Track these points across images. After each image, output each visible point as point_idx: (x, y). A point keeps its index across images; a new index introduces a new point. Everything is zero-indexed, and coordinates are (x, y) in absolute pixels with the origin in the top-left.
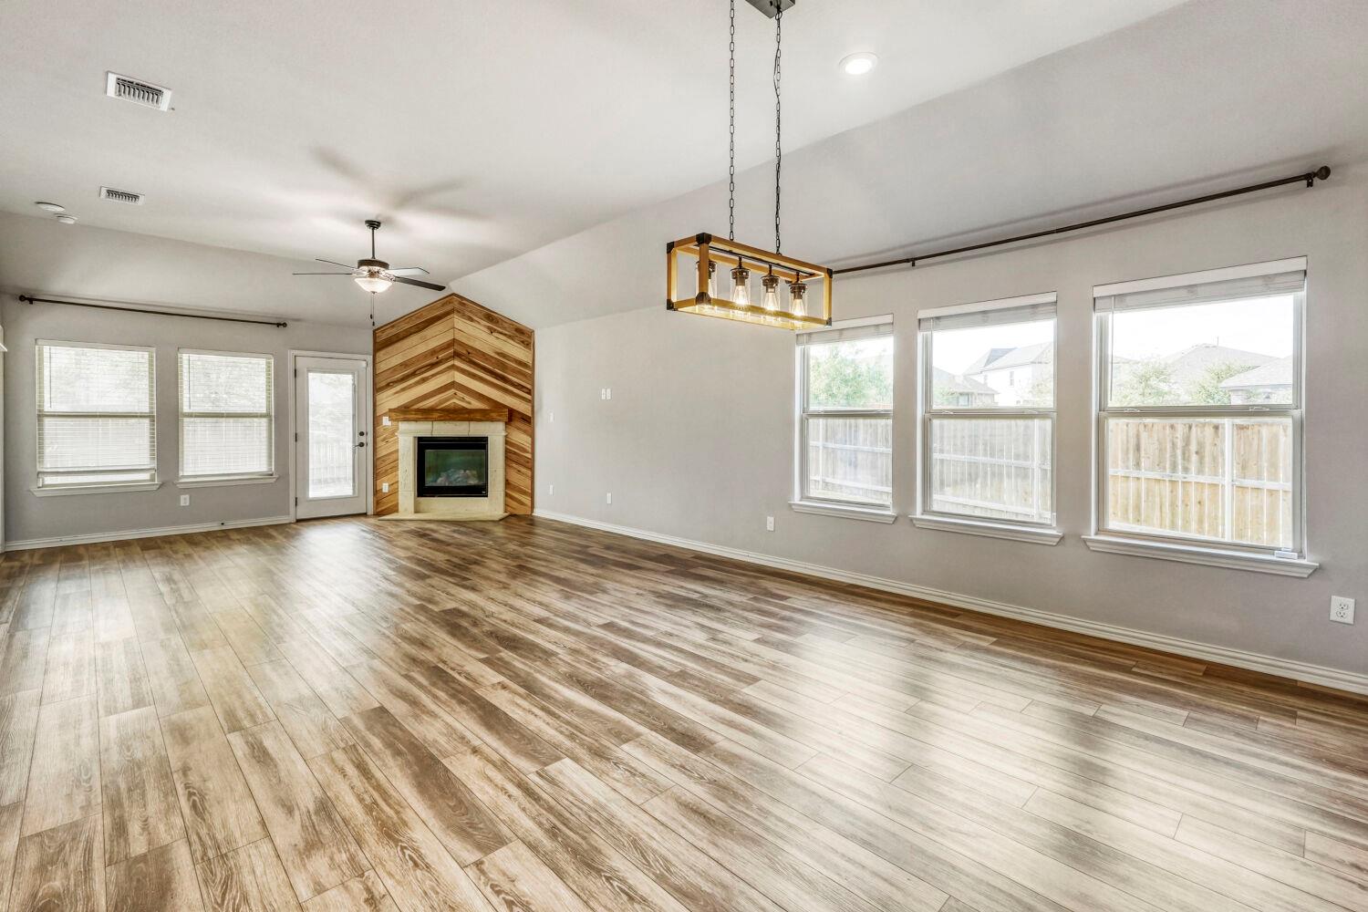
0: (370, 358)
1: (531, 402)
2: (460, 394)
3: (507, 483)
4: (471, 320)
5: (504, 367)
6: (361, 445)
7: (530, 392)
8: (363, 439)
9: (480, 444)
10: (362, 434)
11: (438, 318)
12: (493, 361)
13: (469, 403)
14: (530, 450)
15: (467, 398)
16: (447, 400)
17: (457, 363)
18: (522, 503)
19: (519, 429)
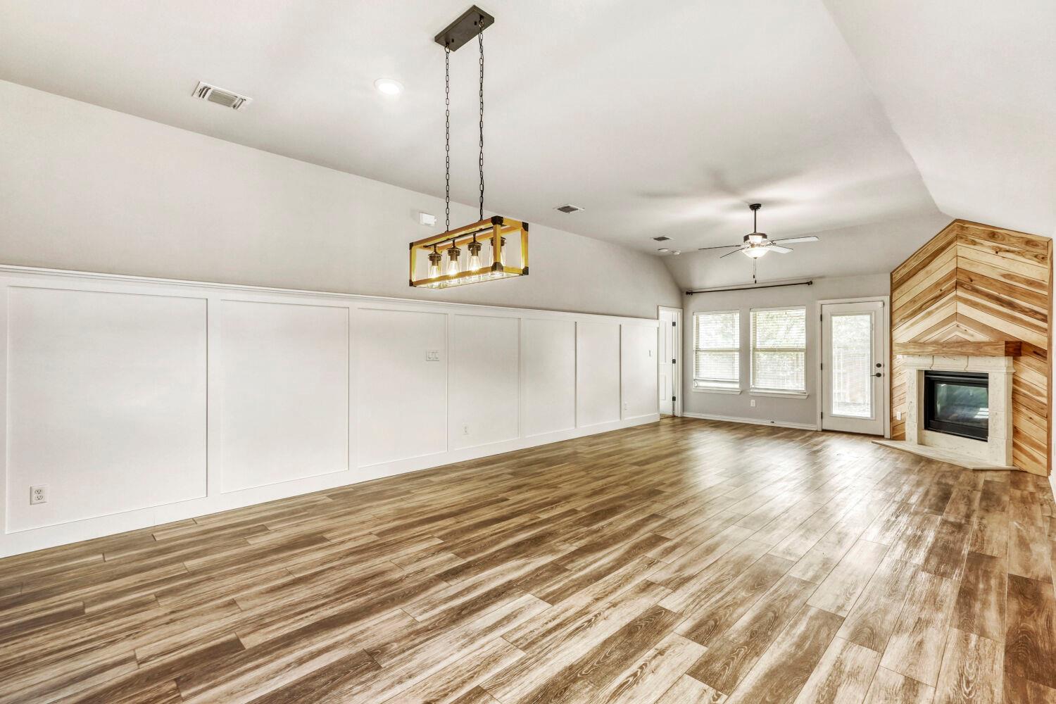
0: (887, 299)
1: (1048, 331)
2: (963, 327)
3: (1016, 431)
4: (974, 243)
5: (1011, 290)
6: (879, 375)
7: (1045, 319)
8: (880, 370)
9: (980, 380)
10: (879, 365)
11: (942, 249)
12: (998, 285)
13: (972, 336)
14: (1045, 393)
15: (971, 331)
16: (950, 333)
17: (960, 293)
18: (1035, 460)
19: (1030, 365)
